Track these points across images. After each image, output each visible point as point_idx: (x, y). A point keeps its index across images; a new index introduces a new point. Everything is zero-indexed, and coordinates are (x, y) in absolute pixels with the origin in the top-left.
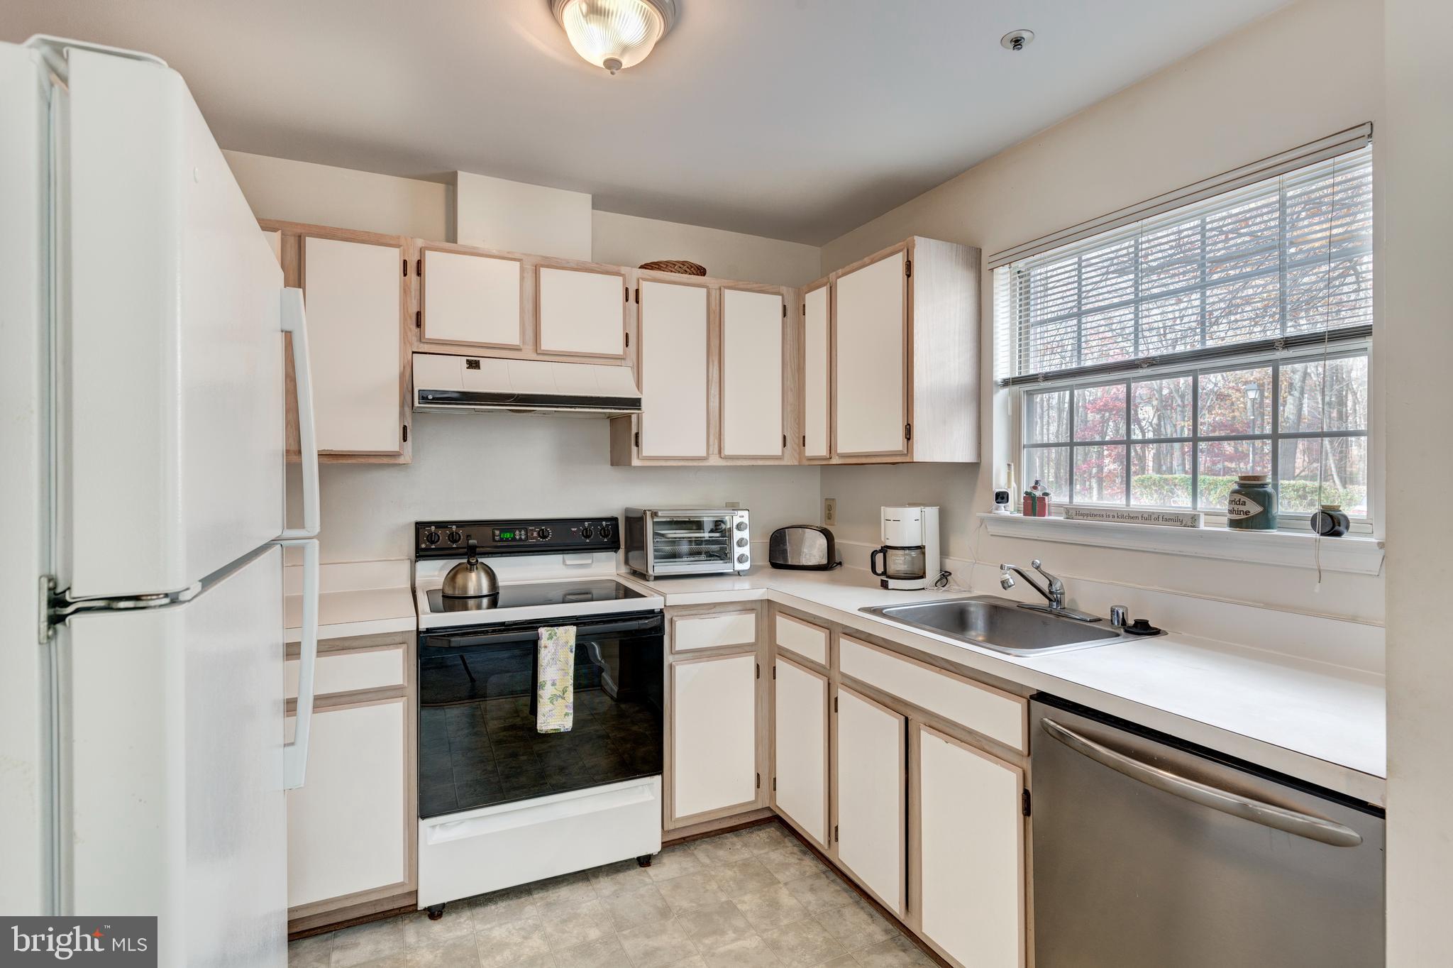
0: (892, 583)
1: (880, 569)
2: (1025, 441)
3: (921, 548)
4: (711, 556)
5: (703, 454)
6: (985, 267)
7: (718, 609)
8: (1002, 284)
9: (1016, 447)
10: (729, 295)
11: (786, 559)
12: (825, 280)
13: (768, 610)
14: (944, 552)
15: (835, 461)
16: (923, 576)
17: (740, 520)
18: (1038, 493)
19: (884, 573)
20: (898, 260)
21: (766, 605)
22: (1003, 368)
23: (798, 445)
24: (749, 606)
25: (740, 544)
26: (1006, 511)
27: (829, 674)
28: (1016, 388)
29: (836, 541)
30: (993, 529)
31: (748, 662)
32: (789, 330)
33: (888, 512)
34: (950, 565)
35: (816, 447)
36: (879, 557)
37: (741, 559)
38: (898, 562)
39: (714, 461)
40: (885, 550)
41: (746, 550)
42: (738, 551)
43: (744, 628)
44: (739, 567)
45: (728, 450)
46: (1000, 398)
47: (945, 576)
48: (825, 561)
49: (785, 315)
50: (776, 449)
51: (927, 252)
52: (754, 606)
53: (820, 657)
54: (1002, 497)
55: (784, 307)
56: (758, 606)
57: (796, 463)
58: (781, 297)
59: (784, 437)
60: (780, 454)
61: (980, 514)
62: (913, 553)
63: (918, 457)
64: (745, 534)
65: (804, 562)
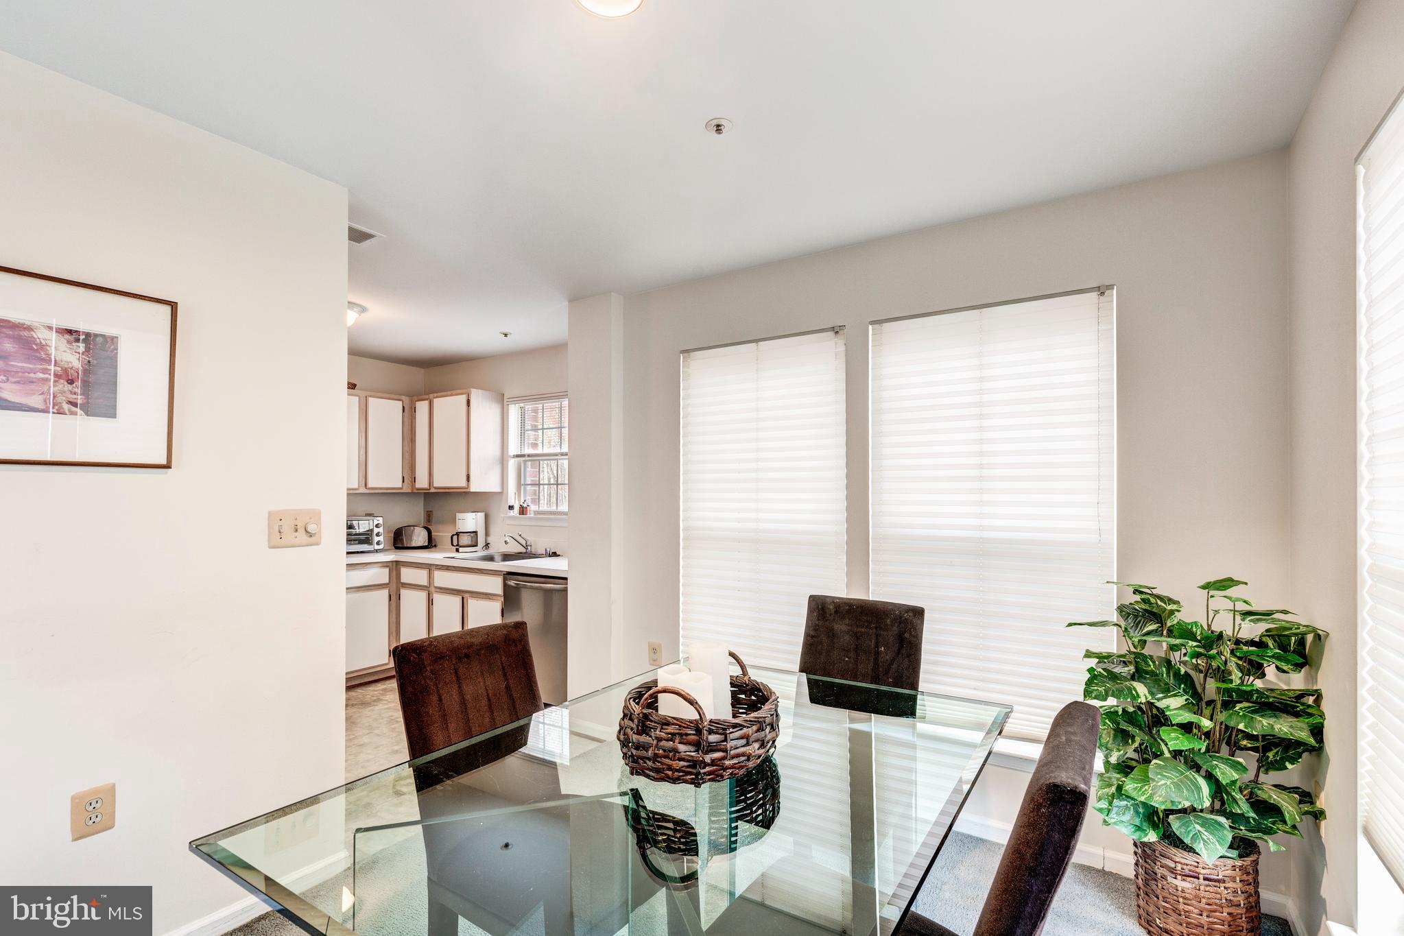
0: (461, 549)
1: (455, 543)
2: (522, 482)
3: (475, 532)
4: (361, 542)
5: (357, 487)
6: (505, 403)
7: (368, 566)
8: (514, 411)
9: (519, 485)
10: (371, 400)
11: (403, 543)
12: (427, 397)
13: (395, 567)
14: (487, 534)
15: (433, 490)
16: (476, 546)
17: (378, 522)
18: (525, 505)
19: (457, 545)
20: (463, 398)
21: (394, 564)
22: (513, 449)
23: (412, 482)
24: (385, 565)
25: (378, 535)
26: (512, 513)
27: (429, 590)
28: (519, 459)
29: (433, 534)
30: (508, 522)
31: (384, 593)
32: (406, 419)
33: (459, 516)
34: (490, 540)
35: (422, 483)
36: (455, 537)
37: (378, 543)
38: (465, 540)
39: (363, 490)
40: (458, 534)
41: (381, 538)
42: (376, 539)
43: (383, 576)
44: (377, 547)
45: (370, 485)
46: (512, 464)
47: (487, 545)
48: (426, 544)
49: (404, 411)
50: (399, 484)
51: (476, 395)
52: (388, 564)
53: (425, 582)
54: (511, 508)
55: (404, 407)
56: (391, 565)
57: (410, 491)
58: (401, 402)
59: (403, 477)
60: (401, 486)
61: (502, 515)
62: (472, 535)
63: (473, 489)
64: (381, 530)
65: (414, 545)
